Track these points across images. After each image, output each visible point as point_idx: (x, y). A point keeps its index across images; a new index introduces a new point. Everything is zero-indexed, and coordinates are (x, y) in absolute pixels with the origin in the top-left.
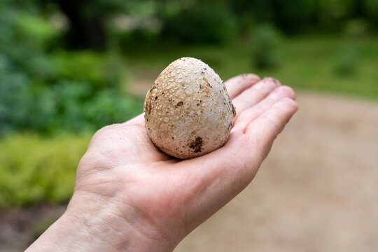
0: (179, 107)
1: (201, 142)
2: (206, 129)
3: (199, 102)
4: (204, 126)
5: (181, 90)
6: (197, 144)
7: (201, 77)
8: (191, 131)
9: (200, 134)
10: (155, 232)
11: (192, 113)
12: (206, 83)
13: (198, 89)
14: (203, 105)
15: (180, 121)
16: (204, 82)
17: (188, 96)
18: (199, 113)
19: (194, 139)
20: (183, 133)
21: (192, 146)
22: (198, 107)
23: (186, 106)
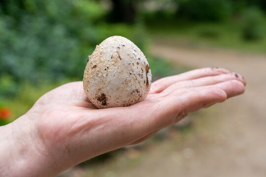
0: (94, 69)
1: (105, 98)
2: (108, 88)
3: (106, 68)
4: (108, 86)
5: (98, 57)
6: (103, 99)
7: (116, 50)
8: (98, 88)
9: (104, 91)
10: (44, 149)
11: (100, 75)
12: (118, 55)
13: (109, 59)
14: (109, 71)
15: (92, 79)
16: (116, 54)
17: (101, 62)
18: (105, 75)
19: (100, 94)
20: (93, 88)
21: (99, 99)
22: (105, 71)
23: (97, 69)
